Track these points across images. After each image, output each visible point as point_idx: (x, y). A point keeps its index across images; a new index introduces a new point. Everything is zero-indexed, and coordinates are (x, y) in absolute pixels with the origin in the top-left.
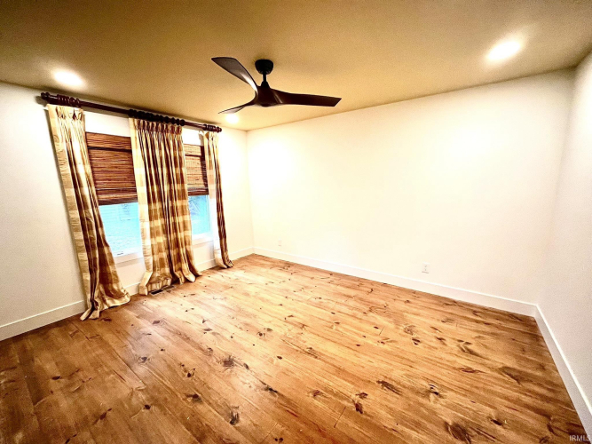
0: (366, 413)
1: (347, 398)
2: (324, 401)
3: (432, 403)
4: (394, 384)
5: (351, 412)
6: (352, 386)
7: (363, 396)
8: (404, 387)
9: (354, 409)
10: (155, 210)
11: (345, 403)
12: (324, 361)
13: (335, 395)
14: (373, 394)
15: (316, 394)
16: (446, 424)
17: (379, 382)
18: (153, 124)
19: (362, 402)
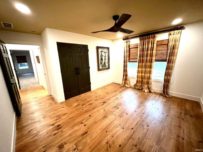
0: (80, 124)
1: (86, 121)
2: (87, 117)
3: (73, 144)
4: (85, 136)
5: (82, 121)
6: (89, 124)
7: (85, 125)
8: (82, 139)
9: (82, 122)
10: (140, 65)
11: (85, 121)
12: (101, 119)
13: (88, 119)
14: (84, 128)
15: (90, 116)
16: (66, 144)
17: (87, 131)
18: (146, 37)
19: (83, 125)
